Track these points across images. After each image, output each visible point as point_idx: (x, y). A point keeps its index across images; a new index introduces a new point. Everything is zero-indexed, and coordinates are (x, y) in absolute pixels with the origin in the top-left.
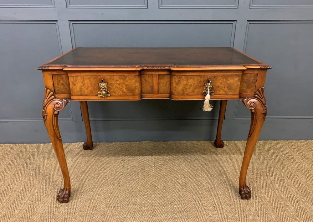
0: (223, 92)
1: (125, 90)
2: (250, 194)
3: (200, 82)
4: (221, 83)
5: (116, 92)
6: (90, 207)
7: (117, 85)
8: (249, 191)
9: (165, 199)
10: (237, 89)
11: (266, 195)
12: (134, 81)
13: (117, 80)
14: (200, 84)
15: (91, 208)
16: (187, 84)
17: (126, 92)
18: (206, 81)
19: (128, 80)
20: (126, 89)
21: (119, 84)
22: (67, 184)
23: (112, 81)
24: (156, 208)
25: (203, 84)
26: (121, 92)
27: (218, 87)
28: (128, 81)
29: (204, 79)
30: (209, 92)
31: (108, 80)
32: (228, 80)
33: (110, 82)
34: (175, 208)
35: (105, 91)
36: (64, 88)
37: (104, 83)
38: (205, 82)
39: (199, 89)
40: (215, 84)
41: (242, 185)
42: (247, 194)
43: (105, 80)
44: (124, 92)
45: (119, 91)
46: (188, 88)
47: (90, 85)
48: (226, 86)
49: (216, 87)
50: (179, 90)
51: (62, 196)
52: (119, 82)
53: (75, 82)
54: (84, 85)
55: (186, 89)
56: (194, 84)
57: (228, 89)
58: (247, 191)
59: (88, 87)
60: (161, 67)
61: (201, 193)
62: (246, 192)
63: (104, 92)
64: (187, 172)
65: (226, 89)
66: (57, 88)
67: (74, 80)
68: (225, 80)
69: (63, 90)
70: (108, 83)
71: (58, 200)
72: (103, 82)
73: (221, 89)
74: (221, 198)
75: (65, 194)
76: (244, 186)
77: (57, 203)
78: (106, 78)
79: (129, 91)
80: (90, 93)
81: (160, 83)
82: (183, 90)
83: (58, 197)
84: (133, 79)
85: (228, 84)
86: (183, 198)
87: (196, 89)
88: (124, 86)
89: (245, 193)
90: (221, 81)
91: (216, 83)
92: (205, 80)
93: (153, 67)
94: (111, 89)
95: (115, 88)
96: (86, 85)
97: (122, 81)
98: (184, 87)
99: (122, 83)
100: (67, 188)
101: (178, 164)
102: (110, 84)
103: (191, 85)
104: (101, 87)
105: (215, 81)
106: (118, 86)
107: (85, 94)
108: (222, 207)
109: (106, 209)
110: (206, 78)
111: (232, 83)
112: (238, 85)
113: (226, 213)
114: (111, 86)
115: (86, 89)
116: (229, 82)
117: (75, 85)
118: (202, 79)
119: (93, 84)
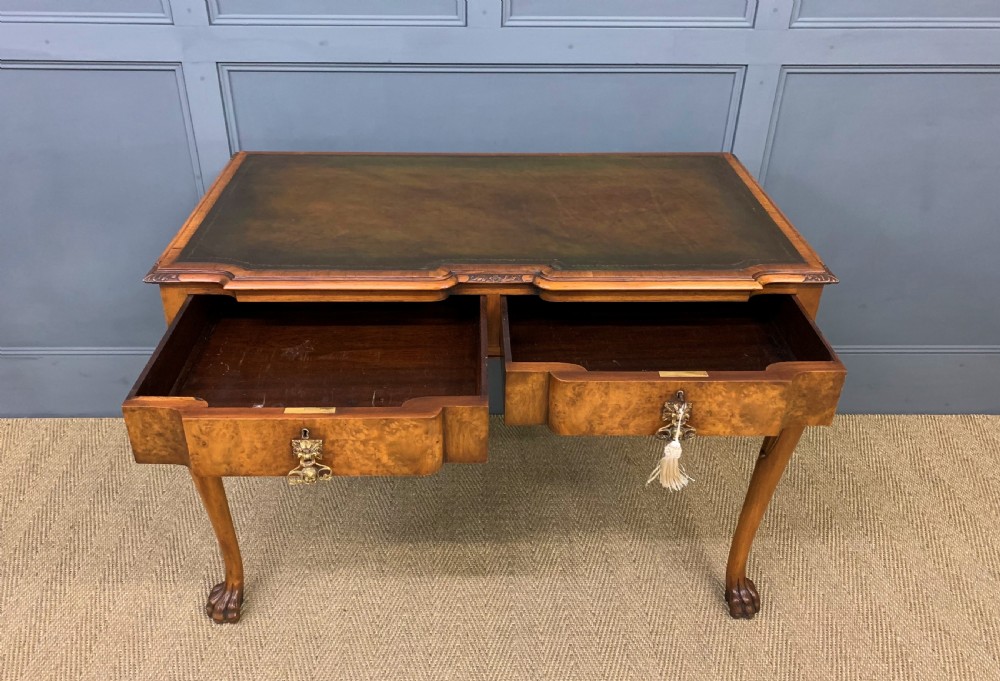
0: (726, 428)
1: (385, 459)
2: (757, 605)
3: (649, 400)
4: (720, 405)
5: (354, 464)
6: (302, 639)
7: (358, 444)
8: (754, 595)
9: (513, 613)
10: (773, 420)
11: (801, 603)
12: (418, 431)
13: (358, 431)
14: (649, 405)
15: (304, 640)
16: (603, 405)
17: (391, 463)
18: (669, 398)
19: (397, 430)
20: (390, 455)
21: (364, 443)
22: (234, 573)
23: (341, 434)
24: (487, 644)
25: (659, 406)
26: (371, 464)
27: (710, 413)
28: (398, 434)
29: (664, 392)
30: (678, 432)
31: (325, 431)
32: (746, 396)
33: (332, 437)
34: (543, 644)
35: (314, 466)
36: (166, 447)
37: (311, 438)
38: (664, 399)
39: (644, 418)
40: (699, 405)
41: (735, 580)
42: (748, 604)
43: (315, 429)
44: (384, 465)
45: (366, 461)
46: (606, 415)
47: (259, 445)
48: (737, 412)
49: (703, 413)
50: (574, 421)
51: (222, 607)
52: (366, 435)
53: (204, 438)
54: (237, 445)
55: (601, 417)
56: (630, 403)
57: (743, 422)
58: (746, 596)
59: (255, 450)
60: (510, 276)
61: (616, 594)
62: (746, 600)
63: (310, 472)
64: (578, 522)
65: (736, 421)
66: (143, 447)
67: (201, 430)
68: (733, 395)
69: (164, 453)
70: (323, 438)
71: (210, 616)
72: (305, 435)
73: (721, 420)
74: (672, 613)
75: (228, 602)
76: (741, 582)
77: (208, 622)
78: (317, 425)
79: (400, 463)
80: (258, 467)
81: (512, 395)
82: (590, 422)
83: (209, 609)
84: (416, 427)
85: (745, 407)
86: (566, 613)
87: (634, 417)
88: (382, 446)
89: (743, 602)
90: (720, 398)
91: (704, 402)
92: (666, 395)
93: (487, 276)
94: (337, 455)
95: (349, 453)
96: (246, 446)
97: (375, 433)
98: (594, 414)
99: (374, 439)
100: (236, 584)
101: (552, 497)
102: (333, 443)
103: (618, 408)
104: (300, 455)
105: (700, 397)
106: (362, 448)
107: (244, 470)
108: (675, 641)
109: (347, 645)
110: (672, 389)
111: (759, 403)
112: (780, 409)
113: (685, 662)
114: (336, 448)
115: (244, 456)
116: (747, 401)
117: (204, 444)
118: (656, 392)
119: (270, 443)
